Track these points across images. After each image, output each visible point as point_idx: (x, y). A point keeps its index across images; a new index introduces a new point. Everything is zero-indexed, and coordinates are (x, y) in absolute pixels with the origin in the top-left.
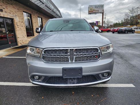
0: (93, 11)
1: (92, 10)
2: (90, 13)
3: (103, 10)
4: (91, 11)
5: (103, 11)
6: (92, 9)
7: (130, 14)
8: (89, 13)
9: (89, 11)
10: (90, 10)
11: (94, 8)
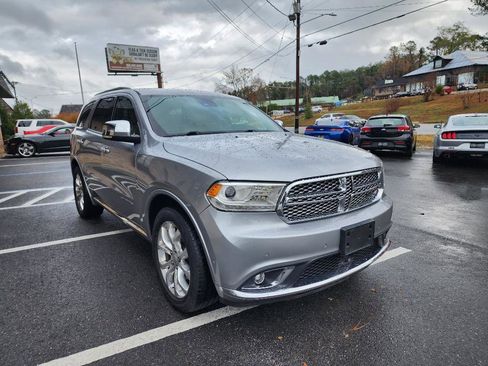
0: (124, 65)
1: (121, 62)
2: (116, 72)
3: (159, 66)
4: (118, 64)
5: (159, 69)
6: (120, 58)
7: (229, 86)
8: (110, 71)
9: (109, 64)
10: (115, 61)
11: (127, 55)
